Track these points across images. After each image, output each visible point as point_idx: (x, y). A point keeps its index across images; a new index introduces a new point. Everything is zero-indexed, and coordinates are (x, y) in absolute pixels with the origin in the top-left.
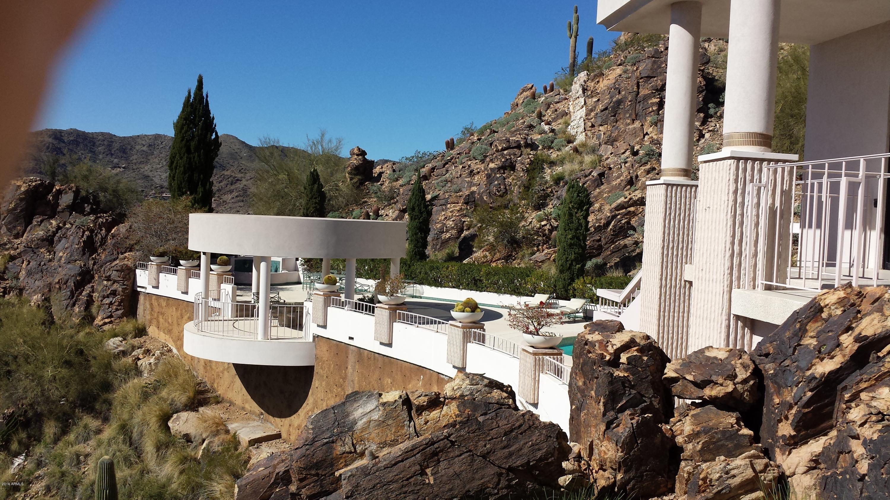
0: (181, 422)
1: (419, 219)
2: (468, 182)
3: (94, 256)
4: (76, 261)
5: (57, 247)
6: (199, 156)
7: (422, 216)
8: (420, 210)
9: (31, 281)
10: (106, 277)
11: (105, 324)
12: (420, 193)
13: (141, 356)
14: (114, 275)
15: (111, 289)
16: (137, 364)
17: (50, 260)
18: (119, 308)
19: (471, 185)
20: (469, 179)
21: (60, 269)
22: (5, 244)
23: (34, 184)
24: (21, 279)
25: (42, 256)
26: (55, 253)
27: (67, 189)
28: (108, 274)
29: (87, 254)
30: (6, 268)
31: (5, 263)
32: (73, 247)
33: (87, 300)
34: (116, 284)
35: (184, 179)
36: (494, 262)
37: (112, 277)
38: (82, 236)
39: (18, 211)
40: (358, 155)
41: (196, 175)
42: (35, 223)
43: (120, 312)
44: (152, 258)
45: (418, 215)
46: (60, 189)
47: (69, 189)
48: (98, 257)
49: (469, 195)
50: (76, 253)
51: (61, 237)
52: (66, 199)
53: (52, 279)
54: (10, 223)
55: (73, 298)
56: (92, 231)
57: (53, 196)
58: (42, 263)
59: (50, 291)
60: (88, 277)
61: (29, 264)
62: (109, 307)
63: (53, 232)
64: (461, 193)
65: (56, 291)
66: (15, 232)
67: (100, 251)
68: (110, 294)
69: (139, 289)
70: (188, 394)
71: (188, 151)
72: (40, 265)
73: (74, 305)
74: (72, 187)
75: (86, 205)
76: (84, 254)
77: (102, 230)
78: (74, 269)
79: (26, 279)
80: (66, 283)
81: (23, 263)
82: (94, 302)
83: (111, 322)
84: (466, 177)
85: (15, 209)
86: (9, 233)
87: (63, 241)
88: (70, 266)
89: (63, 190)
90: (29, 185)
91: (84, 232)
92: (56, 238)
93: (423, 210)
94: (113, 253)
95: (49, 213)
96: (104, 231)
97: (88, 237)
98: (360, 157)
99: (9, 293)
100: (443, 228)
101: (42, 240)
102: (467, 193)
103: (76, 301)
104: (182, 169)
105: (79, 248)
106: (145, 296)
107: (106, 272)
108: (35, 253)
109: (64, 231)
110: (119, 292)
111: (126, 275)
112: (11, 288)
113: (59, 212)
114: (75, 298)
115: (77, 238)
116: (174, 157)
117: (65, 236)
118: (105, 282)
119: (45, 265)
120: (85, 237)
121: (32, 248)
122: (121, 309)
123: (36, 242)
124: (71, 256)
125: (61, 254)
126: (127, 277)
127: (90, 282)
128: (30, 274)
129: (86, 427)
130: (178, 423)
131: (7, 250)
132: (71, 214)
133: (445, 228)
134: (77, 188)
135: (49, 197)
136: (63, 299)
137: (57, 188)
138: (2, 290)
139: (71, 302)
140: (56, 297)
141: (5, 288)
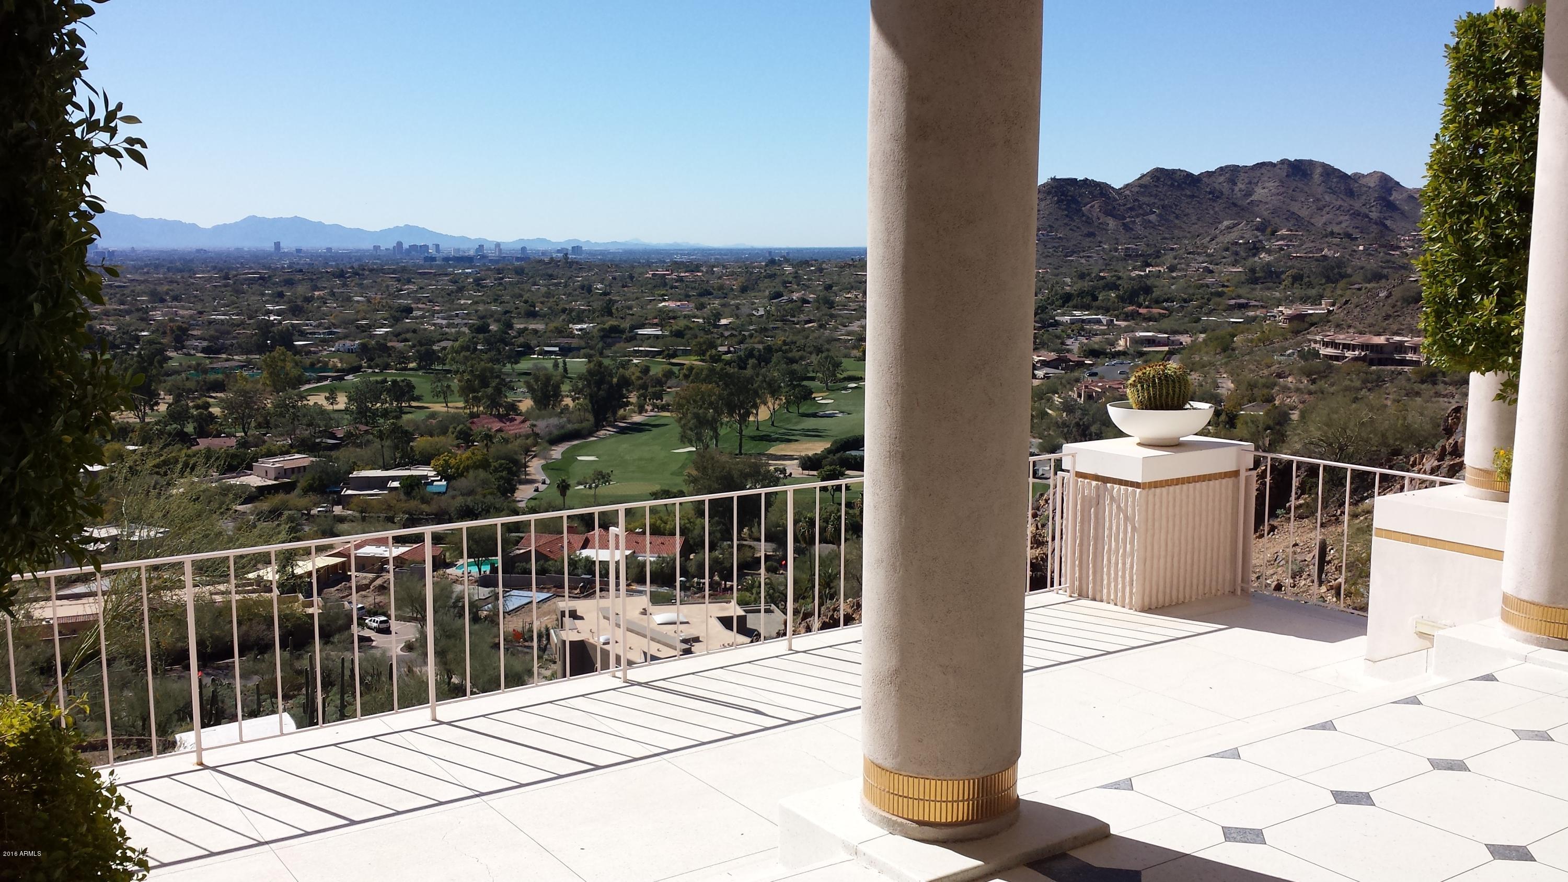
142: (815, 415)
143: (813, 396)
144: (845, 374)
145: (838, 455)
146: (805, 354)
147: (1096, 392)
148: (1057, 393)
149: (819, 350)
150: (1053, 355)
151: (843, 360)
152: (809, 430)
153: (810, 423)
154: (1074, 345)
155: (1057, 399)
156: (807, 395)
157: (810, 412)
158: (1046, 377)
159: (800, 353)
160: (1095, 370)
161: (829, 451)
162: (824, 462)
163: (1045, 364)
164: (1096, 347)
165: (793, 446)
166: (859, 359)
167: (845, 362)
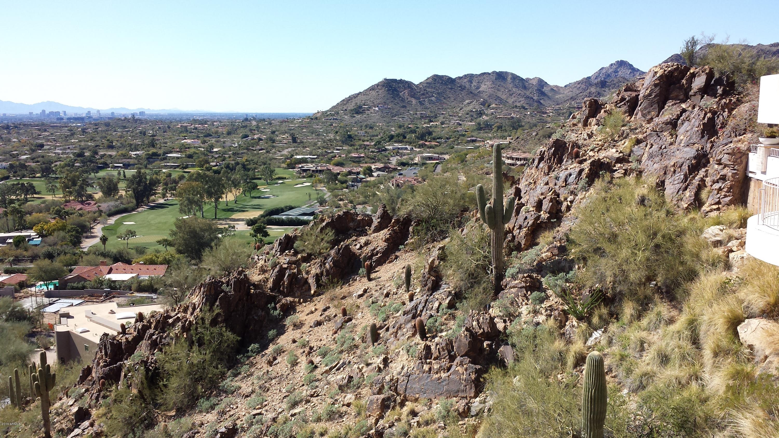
0: (749, 329)
3: (712, 139)
4: (694, 144)
5: (680, 131)
9: (650, 163)
10: (717, 161)
11: (711, 211)
13: (734, 249)
14: (725, 159)
15: (720, 174)
16: (728, 257)
17: (671, 144)
18: (728, 194)
21: (678, 152)
22: (636, 129)
23: (670, 69)
24: (643, 161)
25: (665, 139)
26: (677, 136)
27: (701, 72)
28: (719, 158)
29: (706, 138)
30: (631, 151)
31: (631, 146)
32: (693, 129)
33: (699, 184)
34: (727, 168)
37: (722, 161)
38: (704, 118)
39: (653, 96)
42: (666, 107)
43: (728, 199)
44: (761, 139)
46: (694, 72)
47: (703, 72)
48: (716, 140)
50: (694, 136)
51: (684, 120)
52: (699, 82)
53: (668, 162)
54: (645, 108)
55: (685, 182)
56: (714, 113)
57: (687, 80)
58: (663, 147)
59: (665, 173)
60: (704, 161)
61: (651, 147)
62: (718, 193)
63: (678, 115)
65: (671, 174)
66: (649, 117)
67: (720, 133)
68: (720, 179)
69: (750, 175)
70: (768, 299)
72: (661, 148)
73: (686, 189)
74: (705, 69)
75: (719, 87)
76: (703, 137)
77: (724, 112)
78: (691, 152)
79: (647, 161)
80: (681, 167)
81: (646, 146)
82: (706, 186)
83: (718, 209)
85: (650, 95)
86: (643, 119)
87: (686, 123)
88: (687, 149)
89: (697, 73)
90: (665, 71)
91: (706, 114)
92: (680, 121)
94: (731, 136)
95: (681, 97)
96: (726, 113)
97: (709, 119)
99: (629, 175)
101: (667, 123)
103: (688, 185)
105: (698, 131)
106: (755, 182)
107: (717, 155)
108: (659, 136)
109: (687, 113)
110: (729, 177)
111: (737, 159)
112: (632, 170)
113: (691, 96)
114: (687, 182)
115: (698, 120)
117: (688, 119)
118: (716, 166)
119: (665, 148)
120: (706, 119)
121: (656, 131)
122: (729, 196)
123: (661, 125)
124: (690, 140)
125: (682, 137)
126: (739, 160)
127: (705, 166)
128: (651, 156)
129: (659, 314)
130: (746, 330)
131: (636, 134)
132: (702, 97)
134: (710, 69)
135: (683, 81)
136: (676, 182)
137: (692, 71)
138: (623, 171)
139: (684, 186)
140: (670, 180)
141: (626, 170)
142: (259, 197)
143: (259, 187)
144: (277, 176)
145: (266, 218)
146: (257, 166)
147: (401, 183)
148: (382, 184)
149: (265, 163)
150: (382, 165)
151: (276, 169)
152: (255, 205)
153: (256, 202)
154: (394, 161)
155: (382, 187)
156: (255, 187)
157: (258, 195)
158: (378, 176)
159: (254, 166)
160: (401, 172)
161: (262, 216)
162: (258, 222)
163: (378, 169)
164: (404, 161)
165: (245, 213)
166: (285, 168)
167: (277, 170)
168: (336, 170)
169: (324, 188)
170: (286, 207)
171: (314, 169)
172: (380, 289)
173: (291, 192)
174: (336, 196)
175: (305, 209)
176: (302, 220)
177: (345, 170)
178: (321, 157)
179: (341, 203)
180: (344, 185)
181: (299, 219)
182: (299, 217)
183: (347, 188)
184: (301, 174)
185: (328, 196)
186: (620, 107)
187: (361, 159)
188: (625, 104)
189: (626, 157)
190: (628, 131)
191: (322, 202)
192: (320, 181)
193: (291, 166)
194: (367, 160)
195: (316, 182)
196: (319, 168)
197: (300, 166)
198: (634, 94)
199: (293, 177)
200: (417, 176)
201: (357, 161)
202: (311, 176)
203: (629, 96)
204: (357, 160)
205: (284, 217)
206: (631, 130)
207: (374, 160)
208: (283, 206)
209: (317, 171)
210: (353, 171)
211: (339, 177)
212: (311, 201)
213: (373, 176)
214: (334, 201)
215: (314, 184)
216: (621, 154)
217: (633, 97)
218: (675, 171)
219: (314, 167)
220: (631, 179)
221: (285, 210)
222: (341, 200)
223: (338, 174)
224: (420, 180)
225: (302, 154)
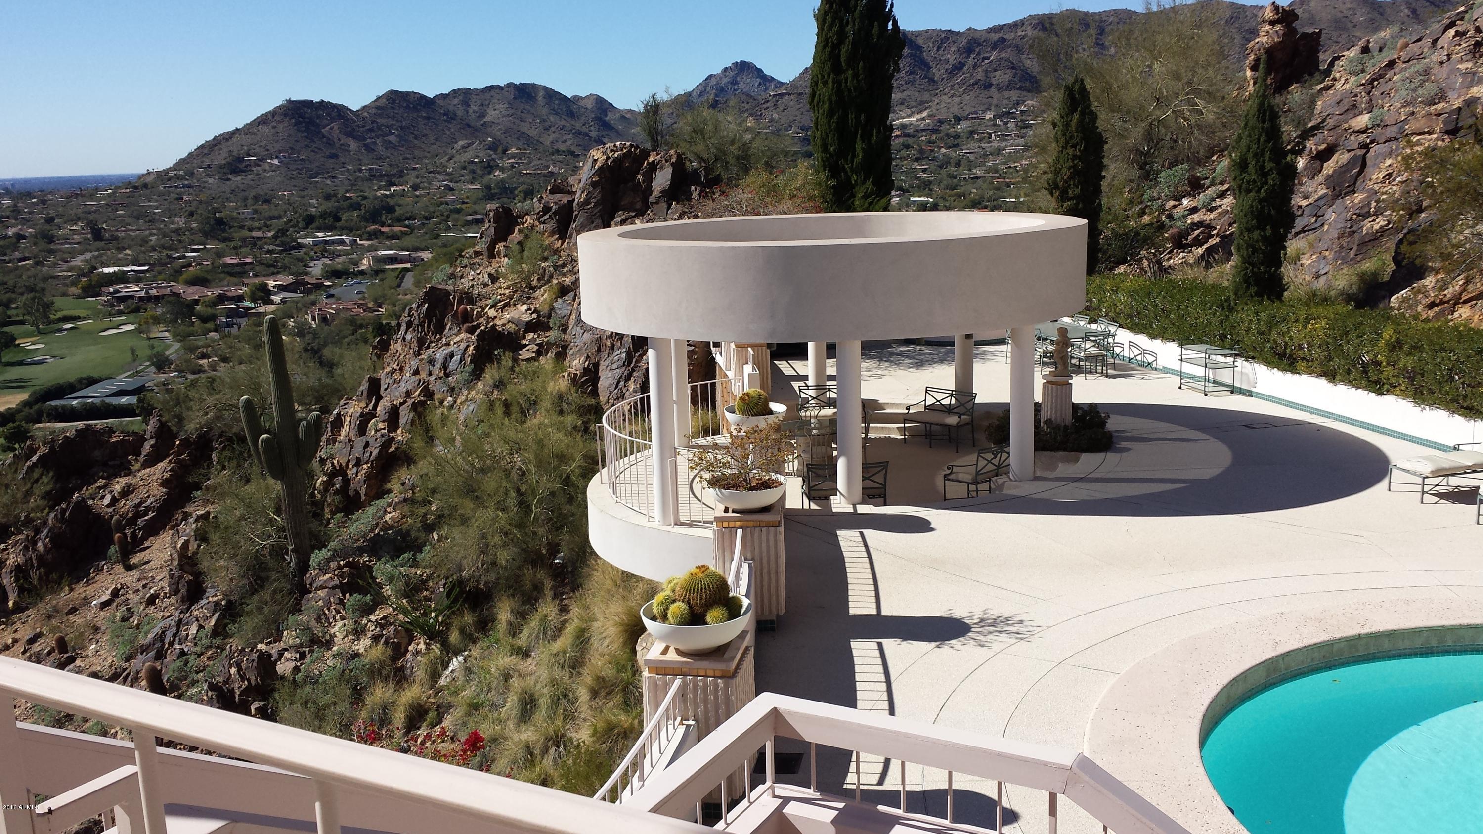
1: (1259, 191)
2: (1465, 74)
6: (856, 75)
7: (1266, 183)
8: (1262, 167)
9: (579, 331)
12: (1264, 122)
19: (1472, 80)
20: (1469, 65)
22: (564, 265)
23: (616, 155)
24: (571, 327)
27: (664, 161)
30: (552, 309)
31: (552, 300)
35: (830, 126)
36: (1465, 302)
39: (592, 205)
40: (1272, 23)
41: (852, 116)
42: (614, 224)
45: (1254, 181)
46: (654, 161)
47: (666, 161)
49: (1460, 109)
52: (662, 179)
54: (583, 226)
55: (629, 365)
57: (644, 176)
59: (599, 350)
64: (1440, 106)
65: (607, 352)
71: (837, 69)
73: (628, 378)
74: (671, 156)
75: (693, 188)
79: (575, 328)
81: (575, 299)
84: (1461, 61)
85: (587, 202)
89: (658, 163)
90: (608, 158)
93: (1269, 165)
95: (639, 205)
98: (1278, 27)
99: (546, 354)
100: (1369, 204)
102: (1457, 103)
103: (633, 370)
104: (826, 106)
112: (550, 345)
113: (652, 203)
114: (632, 365)
116: (816, 84)
131: (564, 275)
132: (671, 204)
133: (1373, 204)
134: (679, 156)
135: (639, 176)
136: (614, 366)
137: (651, 159)
138: (536, 348)
139: (626, 373)
140: (607, 363)
141: (540, 345)
142: (21, 363)
143: (17, 342)
144: (59, 315)
145: (36, 407)
146: (13, 296)
147: (330, 314)
148: (293, 318)
149: (31, 289)
150: (290, 279)
151: (56, 299)
152: (11, 381)
153: (14, 373)
154: (317, 268)
155: (291, 323)
156: (8, 342)
157: (17, 359)
158: (283, 301)
159: (8, 295)
160: (332, 291)
161: (26, 404)
162: (16, 417)
163: (281, 288)
164: (339, 267)
166: (79, 297)
167: (59, 301)
168: (191, 293)
169: (167, 334)
170: (80, 380)
171: (143, 294)
172: (144, 586)
173: (92, 347)
174: (192, 349)
175: (123, 380)
176: (115, 407)
177: (210, 293)
178: (157, 269)
179: (204, 362)
180: (210, 325)
181: (109, 405)
182: (108, 400)
183: (215, 331)
184: (113, 306)
185: (174, 349)
186: (544, 223)
187: (247, 268)
188: (550, 218)
189: (545, 320)
190: (552, 269)
191: (161, 364)
192: (157, 321)
193: (92, 290)
194: (258, 269)
195: (147, 323)
196: (154, 292)
197: (111, 289)
198: (565, 199)
199: (96, 315)
200: (364, 298)
201: (238, 272)
202: (137, 310)
203: (555, 203)
204: (237, 269)
205: (74, 403)
206: (556, 268)
207: (273, 269)
208: (72, 378)
209: (149, 299)
210: (229, 294)
211: (198, 308)
212: (137, 363)
213: (272, 302)
214: (188, 361)
215: (144, 327)
216: (534, 316)
217: (564, 206)
218: (612, 346)
219: (142, 289)
220: (547, 361)
221: (78, 386)
222: (204, 356)
223: (196, 302)
224: (370, 305)
225: (114, 265)
